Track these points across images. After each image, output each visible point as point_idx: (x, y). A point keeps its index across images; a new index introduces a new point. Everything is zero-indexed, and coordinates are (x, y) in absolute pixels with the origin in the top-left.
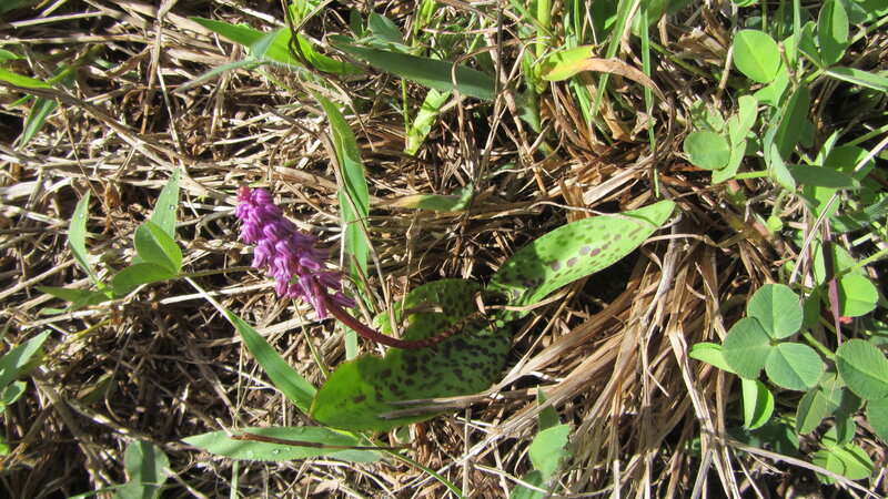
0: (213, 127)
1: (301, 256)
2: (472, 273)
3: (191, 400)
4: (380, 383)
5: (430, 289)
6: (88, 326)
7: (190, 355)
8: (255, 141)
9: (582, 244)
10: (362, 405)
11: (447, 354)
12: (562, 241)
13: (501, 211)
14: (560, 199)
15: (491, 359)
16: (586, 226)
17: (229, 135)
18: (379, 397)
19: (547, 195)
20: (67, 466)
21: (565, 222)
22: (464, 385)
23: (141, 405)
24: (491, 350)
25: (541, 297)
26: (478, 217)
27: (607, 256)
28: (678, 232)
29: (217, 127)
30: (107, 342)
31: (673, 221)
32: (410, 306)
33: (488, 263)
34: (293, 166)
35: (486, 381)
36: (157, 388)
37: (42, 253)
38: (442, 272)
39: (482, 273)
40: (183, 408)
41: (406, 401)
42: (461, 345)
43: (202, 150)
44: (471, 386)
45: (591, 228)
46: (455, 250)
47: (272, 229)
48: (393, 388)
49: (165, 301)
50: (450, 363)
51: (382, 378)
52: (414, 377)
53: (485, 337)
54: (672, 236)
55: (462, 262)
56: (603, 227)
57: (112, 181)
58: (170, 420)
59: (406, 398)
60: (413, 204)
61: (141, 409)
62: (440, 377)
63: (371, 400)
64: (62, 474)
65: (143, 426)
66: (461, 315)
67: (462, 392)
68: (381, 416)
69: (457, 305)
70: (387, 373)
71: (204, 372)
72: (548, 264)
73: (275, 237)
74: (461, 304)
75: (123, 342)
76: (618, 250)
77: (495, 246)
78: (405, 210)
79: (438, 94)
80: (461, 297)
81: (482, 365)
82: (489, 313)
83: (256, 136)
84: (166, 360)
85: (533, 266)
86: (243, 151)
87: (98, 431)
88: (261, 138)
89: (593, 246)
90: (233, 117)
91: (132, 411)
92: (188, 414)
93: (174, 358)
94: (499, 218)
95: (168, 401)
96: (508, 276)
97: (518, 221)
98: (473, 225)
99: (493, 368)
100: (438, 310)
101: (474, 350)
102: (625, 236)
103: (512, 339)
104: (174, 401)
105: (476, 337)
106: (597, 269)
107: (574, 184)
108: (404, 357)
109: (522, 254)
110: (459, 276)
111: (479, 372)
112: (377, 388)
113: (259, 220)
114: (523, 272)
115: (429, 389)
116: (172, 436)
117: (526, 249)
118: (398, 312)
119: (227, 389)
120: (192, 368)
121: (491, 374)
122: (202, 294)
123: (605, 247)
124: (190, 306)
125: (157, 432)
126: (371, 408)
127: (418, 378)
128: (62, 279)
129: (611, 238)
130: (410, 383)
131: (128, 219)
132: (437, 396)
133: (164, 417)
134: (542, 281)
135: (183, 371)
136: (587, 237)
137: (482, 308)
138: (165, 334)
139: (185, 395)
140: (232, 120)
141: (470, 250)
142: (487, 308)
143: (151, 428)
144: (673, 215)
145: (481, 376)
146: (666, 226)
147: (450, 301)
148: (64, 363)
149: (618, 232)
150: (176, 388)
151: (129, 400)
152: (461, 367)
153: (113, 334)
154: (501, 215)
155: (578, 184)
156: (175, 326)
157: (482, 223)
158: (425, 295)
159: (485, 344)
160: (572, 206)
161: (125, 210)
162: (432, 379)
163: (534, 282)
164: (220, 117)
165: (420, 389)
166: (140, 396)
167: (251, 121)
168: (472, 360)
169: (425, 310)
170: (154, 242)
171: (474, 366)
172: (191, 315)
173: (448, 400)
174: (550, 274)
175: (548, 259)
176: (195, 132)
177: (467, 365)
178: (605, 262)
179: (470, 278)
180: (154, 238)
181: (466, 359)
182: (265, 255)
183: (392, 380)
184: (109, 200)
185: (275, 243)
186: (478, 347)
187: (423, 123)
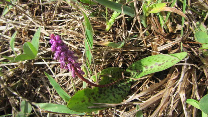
0: (53, 16)
1: (69, 57)
2: (122, 66)
3: (40, 91)
4: (90, 96)
5: (109, 70)
6: (16, 67)
7: (41, 79)
8: (64, 21)
9: (156, 62)
10: (84, 103)
11: (111, 89)
12: (150, 60)
13: (132, 49)
14: (150, 48)
15: (124, 92)
16: (158, 57)
17: (58, 19)
18: (89, 101)
19: (147, 46)
20: (6, 104)
21: (151, 55)
22: (115, 99)
23: (27, 90)
24: (125, 89)
25: (141, 76)
26: (125, 50)
27: (163, 67)
28: (187, 63)
29: (55, 16)
30: (19, 72)
31: (186, 59)
32: (102, 74)
33: (126, 64)
34: (73, 30)
35: (122, 99)
36: (32, 87)
37: (5, 46)
38: (113, 65)
39: (124, 66)
40: (38, 93)
41: (97, 103)
42: (116, 87)
43: (50, 22)
44: (117, 100)
45: (159, 58)
46: (117, 59)
47: (60, 48)
48: (94, 98)
49: (36, 63)
50: (112, 92)
51: (91, 95)
52: (101, 95)
53: (123, 85)
54: (185, 64)
55: (119, 63)
56: (163, 58)
57: (24, 29)
58: (34, 96)
59: (98, 102)
60: (106, 44)
61: (26, 92)
62: (108, 96)
63: (87, 101)
64: (5, 106)
65: (27, 96)
66: (117, 78)
67: (114, 102)
68: (89, 107)
69: (116, 75)
70: (93, 93)
71: (45, 83)
72: (144, 66)
73: (61, 51)
74: (117, 75)
75: (23, 73)
76: (167, 65)
77: (129, 59)
78: (104, 46)
79: (117, 13)
80: (118, 73)
81: (121, 94)
82: (125, 78)
83: (64, 20)
84: (34, 79)
85: (140, 67)
86: (61, 24)
87: (15, 96)
88: (66, 21)
89: (159, 63)
90: (60, 14)
91: (25, 92)
92: (39, 95)
93: (37, 79)
94: (131, 51)
95: (34, 90)
96: (132, 69)
97: (137, 53)
98: (124, 52)
99: (124, 95)
100: (110, 76)
101: (119, 89)
102: (169, 61)
103: (131, 87)
104: (36, 91)
105: (121, 85)
106: (160, 71)
107: (155, 44)
108: (99, 89)
109: (137, 63)
110: (118, 66)
111: (120, 96)
112: (89, 98)
113: (56, 45)
114: (137, 68)
115: (105, 99)
116: (34, 101)
117: (139, 61)
118: (98, 76)
119: (50, 89)
120: (42, 83)
121: (123, 97)
122: (45, 63)
123: (163, 64)
124: (42, 65)
125: (30, 98)
126: (86, 104)
127: (102, 95)
128: (10, 54)
129: (165, 61)
130: (99, 97)
132: (107, 102)
133: (33, 95)
134: (142, 71)
135: (39, 83)
136: (157, 60)
137: (123, 77)
138: (35, 72)
139: (39, 89)
140: (59, 15)
141: (122, 60)
142: (125, 77)
143: (29, 97)
144: (186, 57)
145: (121, 97)
146: (183, 60)
147: (114, 74)
148: (8, 77)
149: (168, 60)
150: (36, 87)
151: (24, 89)
152: (115, 94)
153: (21, 71)
154: (132, 50)
155: (156, 44)
156: (38, 70)
157: (126, 52)
158: (107, 71)
159: (123, 87)
160: (154, 51)
161: (29, 37)
162: (106, 96)
163: (139, 71)
164: (56, 14)
165: (102, 99)
166: (27, 88)
167: (64, 16)
168: (119, 92)
169: (106, 76)
171: (119, 94)
172: (43, 67)
173: (109, 104)
174: (144, 69)
175: (145, 65)
176: (48, 17)
177: (117, 93)
178: (162, 68)
179: (121, 67)
180: (29, 47)
181: (117, 91)
182: (58, 56)
183: (94, 96)
184: (24, 34)
185: (60, 53)
186: (121, 88)
187: (111, 21)
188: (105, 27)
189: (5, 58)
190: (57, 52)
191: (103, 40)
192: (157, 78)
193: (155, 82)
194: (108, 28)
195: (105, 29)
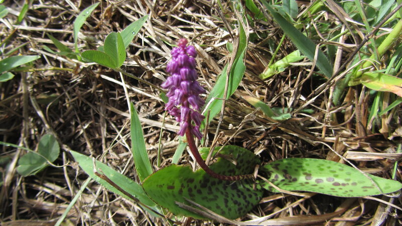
0: (175, 7)
1: (191, 96)
2: (260, 154)
3: (87, 131)
4: (185, 184)
5: (236, 149)
6: (61, 67)
7: (99, 109)
9: (331, 175)
10: (170, 191)
11: (225, 188)
12: (322, 167)
13: (295, 132)
14: (331, 144)
15: (246, 204)
16: (340, 167)
17: (180, 15)
18: (181, 192)
19: (324, 138)
20: (13, 126)
21: (325, 158)
22: (226, 210)
23: (64, 118)
24: (248, 199)
25: (293, 189)
26: (282, 129)
27: (343, 191)
28: (394, 203)
29: (177, 9)
30: (65, 79)
31: (394, 196)
32: (222, 152)
33: (271, 153)
34: (204, 48)
35: (238, 214)
36: (75, 115)
37: (61, 20)
38: (244, 144)
39: (265, 156)
40: (82, 132)
41: (193, 202)
42: (235, 187)
43: (163, 15)
44: (229, 213)
45: (341, 170)
46: (259, 138)
48: (190, 190)
49: (103, 77)
50: (224, 193)
51: (188, 182)
52: (203, 190)
53: (248, 190)
54: (390, 204)
55: (259, 145)
56: (349, 174)
57: (113, 5)
58: (73, 133)
59: (193, 200)
60: (253, 102)
61: (62, 120)
62: (216, 197)
63: (176, 190)
64: (9, 128)
65: (59, 129)
66: (243, 171)
67: (223, 214)
68: (177, 203)
69: (243, 165)
70: (191, 181)
71: (101, 120)
72: (305, 174)
73: (185, 77)
74: (246, 165)
75: (73, 84)
76: (351, 191)
77: (280, 147)
78: (248, 104)
79: (299, 54)
80: (248, 162)
81: (239, 204)
82: (258, 179)
83: (193, 23)
84: (87, 104)
85: (296, 170)
86: (182, 27)
87: (37, 118)
88: (195, 26)
89: (337, 180)
90: (187, 8)
91: (57, 118)
92: (82, 135)
93: (91, 106)
94: (293, 136)
95: (77, 124)
96: (279, 167)
97: (300, 142)
98: (277, 131)
99: (244, 209)
100: (234, 163)
101: (240, 193)
102: (360, 186)
103: (261, 199)
104: (79, 126)
105: (244, 187)
106: (334, 194)
107: (342, 142)
108: (204, 177)
109: (294, 161)
110: (253, 151)
111: (237, 207)
112: (182, 186)
114: (289, 170)
115: (207, 201)
116: (68, 142)
117: (299, 160)
118: (215, 152)
119: (107, 135)
120: (97, 116)
121: (242, 211)
122: (123, 84)
123: (344, 185)
124: (112, 85)
125: (63, 136)
126: (174, 196)
127: (205, 191)
128: (63, 38)
129: (350, 182)
130: (199, 192)
131: (109, 28)
132: (210, 208)
133: (70, 131)
134: (295, 180)
135: (92, 114)
136: (336, 174)
137: (256, 174)
138: (94, 92)
139: (86, 127)
140: (186, 9)
141: (266, 142)
142: (259, 176)
143: (61, 133)
144: (395, 193)
145: (237, 209)
146: (388, 196)
147: (242, 161)
148: (40, 78)
149: (356, 182)
150: (84, 120)
151: (59, 113)
152: (229, 199)
153: (70, 78)
154: (295, 135)
155: (344, 143)
156: (101, 91)
157: (282, 133)
158: (232, 151)
159: (246, 194)
160: (336, 150)
161: (111, 23)
162: (211, 197)
163: (290, 178)
164: (181, 4)
165: (203, 199)
166: (66, 114)
167: (195, 15)
168: (236, 198)
169: (228, 159)
170: (115, 45)
171: (236, 203)
172: (111, 90)
173: (215, 214)
174: (302, 179)
175: (307, 172)
176: (165, 5)
177: (232, 199)
178: (340, 193)
179: (258, 155)
180: (117, 43)
181: (233, 196)
182: (173, 84)
183: (192, 185)
184: (106, 13)
185: (182, 80)
186: (242, 193)
187: (281, 64)
188: (262, 69)
189: (53, 41)
190: (175, 76)
191: (247, 92)
192: (315, 206)
193: (310, 212)
194: (267, 73)
195: (260, 73)
